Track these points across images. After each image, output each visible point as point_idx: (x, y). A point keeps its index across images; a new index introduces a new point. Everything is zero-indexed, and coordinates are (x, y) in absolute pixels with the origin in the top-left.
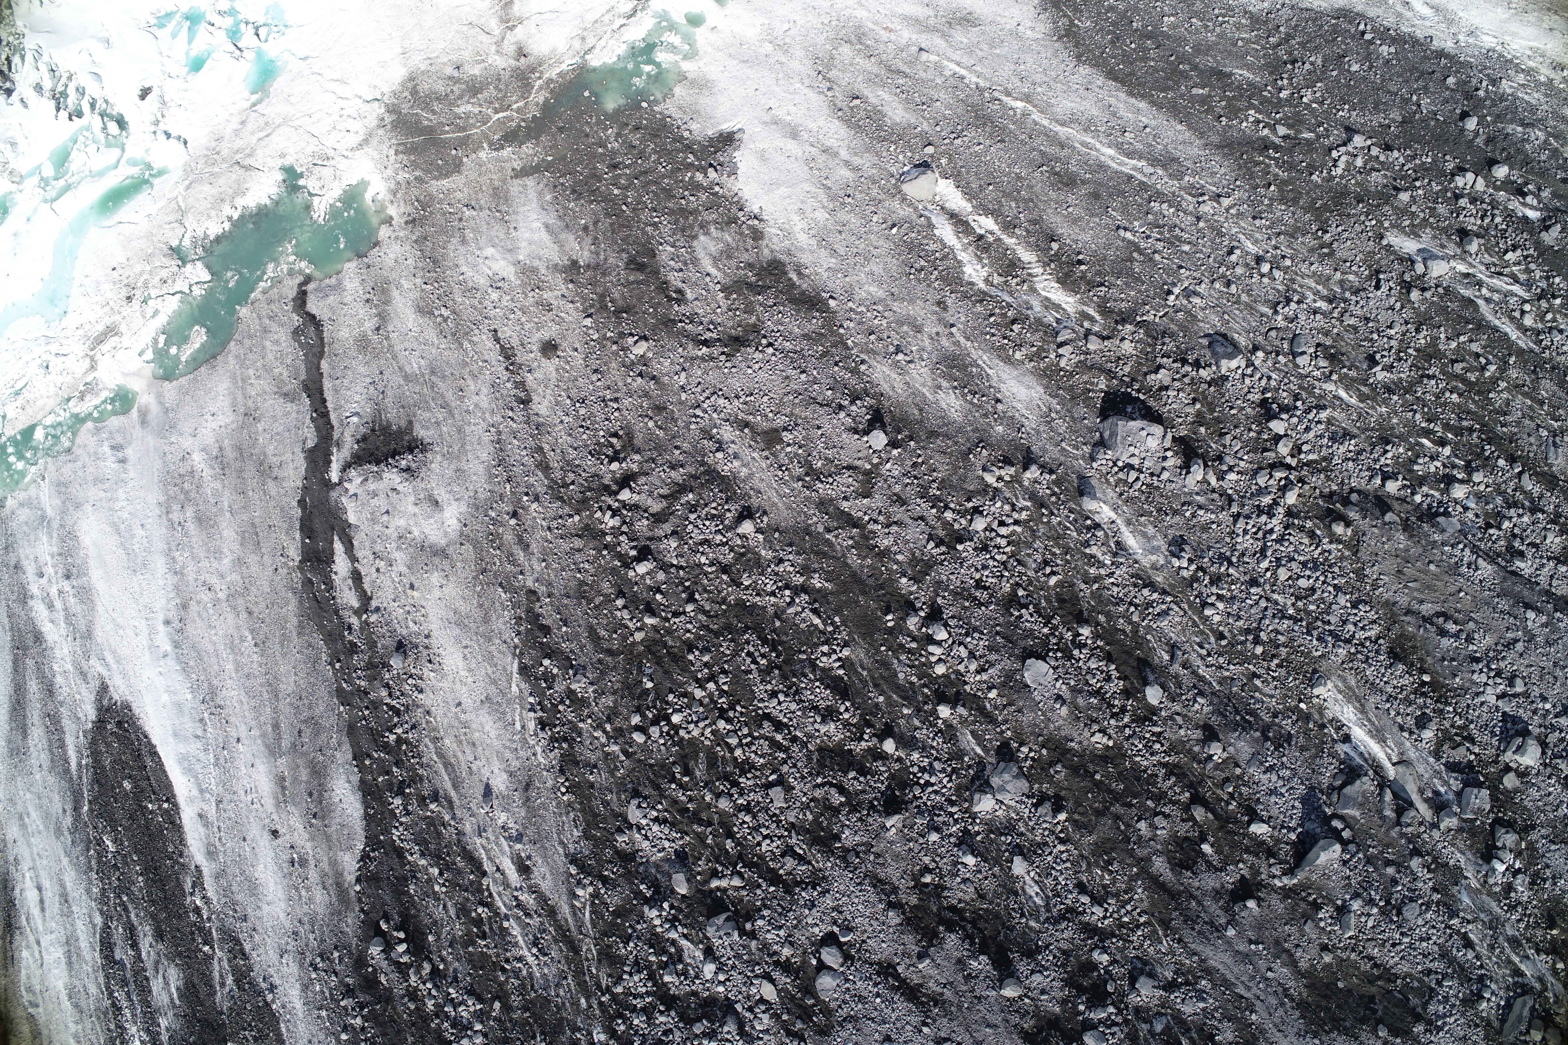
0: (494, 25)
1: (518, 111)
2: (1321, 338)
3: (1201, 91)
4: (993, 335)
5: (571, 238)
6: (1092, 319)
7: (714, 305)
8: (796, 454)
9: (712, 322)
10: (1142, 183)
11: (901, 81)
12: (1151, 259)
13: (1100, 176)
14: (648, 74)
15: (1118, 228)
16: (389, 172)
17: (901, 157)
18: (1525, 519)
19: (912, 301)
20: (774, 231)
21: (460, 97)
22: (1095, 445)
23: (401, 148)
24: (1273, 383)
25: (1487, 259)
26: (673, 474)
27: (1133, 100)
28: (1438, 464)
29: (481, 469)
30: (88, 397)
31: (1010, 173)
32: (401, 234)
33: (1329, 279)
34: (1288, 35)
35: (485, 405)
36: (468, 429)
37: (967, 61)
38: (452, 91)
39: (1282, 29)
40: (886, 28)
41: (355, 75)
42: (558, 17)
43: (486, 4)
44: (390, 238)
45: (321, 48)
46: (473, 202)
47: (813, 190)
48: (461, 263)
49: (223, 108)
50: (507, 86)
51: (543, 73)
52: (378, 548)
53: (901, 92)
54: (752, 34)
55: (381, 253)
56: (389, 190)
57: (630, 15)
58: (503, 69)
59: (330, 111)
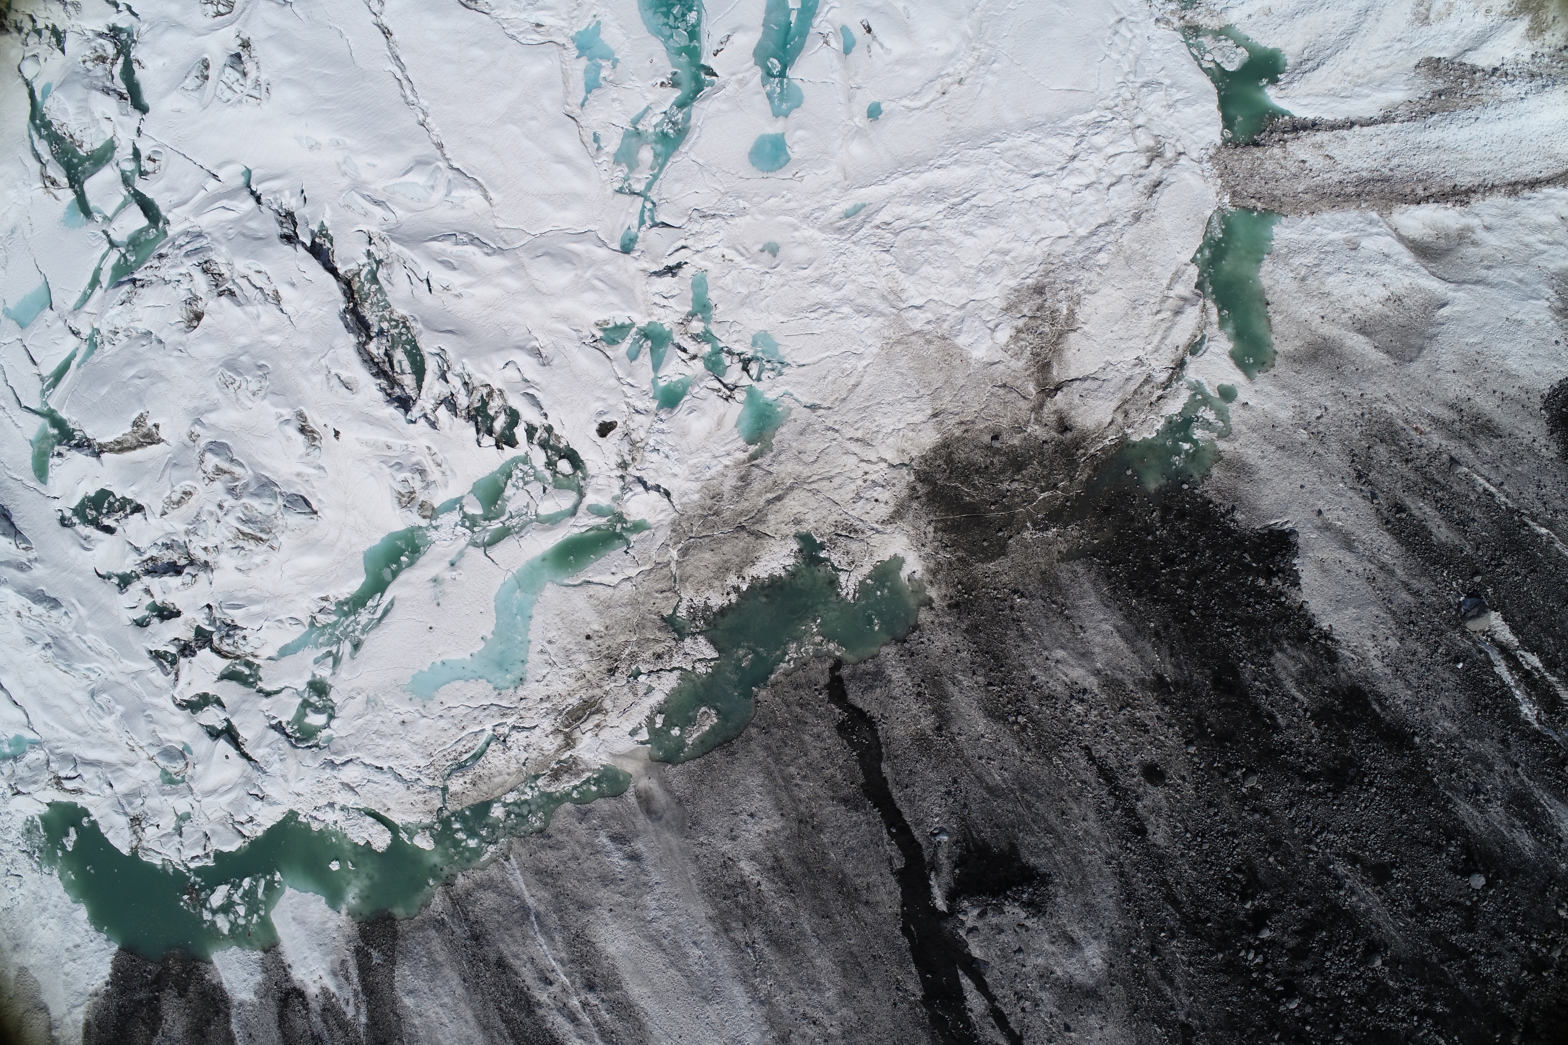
0: (1031, 388)
1: (1064, 489)
4: (1549, 775)
5: (1149, 646)
7: (1307, 734)
8: (1406, 890)
9: (1308, 753)
11: (1439, 494)
14: (1187, 451)
16: (928, 550)
17: (1454, 583)
19: (1481, 739)
20: (1347, 653)
21: (1002, 471)
23: (940, 525)
26: (1302, 911)
29: (1111, 904)
30: (566, 777)
32: (947, 620)
35: (1096, 832)
36: (1084, 859)
37: (1495, 477)
38: (992, 463)
40: (1416, 429)
41: (880, 436)
42: (1100, 387)
43: (1021, 364)
44: (933, 622)
45: (833, 398)
46: (1021, 588)
47: (1383, 615)
48: (1029, 663)
49: (715, 457)
50: (1051, 462)
51: (1087, 449)
52: (1019, 987)
53: (1441, 506)
54: (1284, 415)
55: (924, 640)
56: (928, 570)
57: (1166, 385)
58: (1045, 442)
59: (853, 476)
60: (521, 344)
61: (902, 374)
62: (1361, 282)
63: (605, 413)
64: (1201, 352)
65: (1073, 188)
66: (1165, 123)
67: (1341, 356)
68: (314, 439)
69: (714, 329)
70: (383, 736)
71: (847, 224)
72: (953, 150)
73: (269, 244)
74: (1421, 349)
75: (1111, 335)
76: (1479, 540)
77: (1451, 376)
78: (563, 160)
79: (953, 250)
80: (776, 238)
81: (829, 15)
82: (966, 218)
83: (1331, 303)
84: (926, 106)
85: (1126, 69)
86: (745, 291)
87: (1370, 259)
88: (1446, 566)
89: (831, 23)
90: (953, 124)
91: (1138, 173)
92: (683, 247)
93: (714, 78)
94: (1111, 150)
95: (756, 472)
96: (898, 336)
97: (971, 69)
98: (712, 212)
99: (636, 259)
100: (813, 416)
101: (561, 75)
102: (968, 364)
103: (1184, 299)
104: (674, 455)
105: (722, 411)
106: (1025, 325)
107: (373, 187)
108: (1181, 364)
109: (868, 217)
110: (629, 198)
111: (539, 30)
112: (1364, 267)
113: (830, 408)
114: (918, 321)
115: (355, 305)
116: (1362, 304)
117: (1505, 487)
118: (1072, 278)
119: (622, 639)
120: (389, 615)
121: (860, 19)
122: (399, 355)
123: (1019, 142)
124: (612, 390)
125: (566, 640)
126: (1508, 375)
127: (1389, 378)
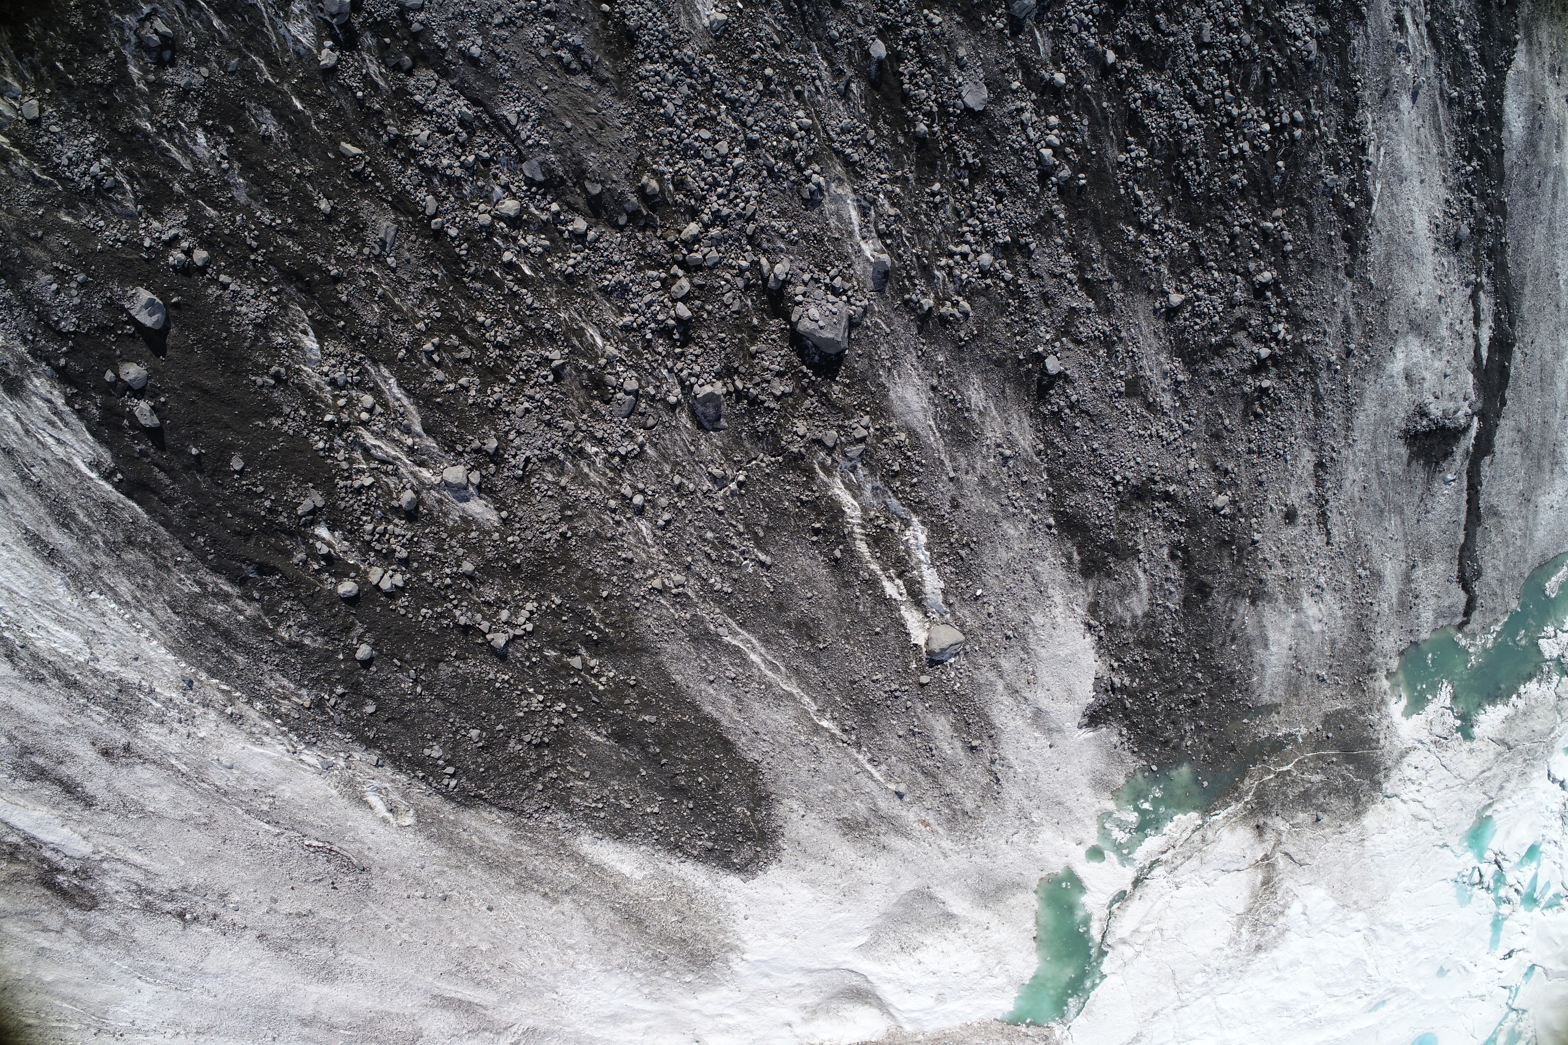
0: (1281, 862)
1: (1269, 772)
2: (603, 409)
3: (647, 718)
4: (917, 463)
5: (1249, 630)
6: (823, 465)
7: (1148, 537)
8: (1116, 366)
9: (1155, 519)
10: (732, 617)
11: (928, 763)
12: (747, 526)
13: (771, 630)
14: (1146, 800)
15: (768, 568)
16: (1385, 724)
17: (953, 674)
18: (445, 162)
19: (981, 512)
20: (1079, 610)
21: (1318, 791)
22: (858, 325)
23: (1374, 746)
24: (670, 364)
25: (392, 482)
26: (1221, 366)
27: (716, 715)
28: (522, 242)
29: (1368, 404)
31: (855, 645)
32: (1380, 660)
33: (573, 479)
34: (536, 780)
35: (1351, 468)
36: (1368, 447)
37: (862, 779)
38: (1325, 797)
39: (540, 787)
40: (927, 825)
42: (1224, 864)
43: (1286, 885)
44: (1390, 658)
45: (1430, 854)
46: (1317, 685)
47: (1038, 648)
48: (1340, 621)
49: (1515, 804)
50: (1277, 798)
51: (1244, 808)
52: (1458, 343)
53: (931, 751)
54: (1047, 834)
55: (1399, 644)
56: (1386, 705)
57: (1156, 864)
58: (1278, 815)
59: (1429, 789)
62: (944, 965)
64: (1115, 895)
65: (1206, 1036)
67: (976, 890)
74: (897, 904)
75: (1203, 910)
77: (877, 879)
80: (1438, 982)
83: (977, 943)
87: (928, 987)
88: (954, 692)
92: (1499, 972)
96: (1375, 906)
102: (1328, 883)
103: (1124, 943)
104: (1542, 809)
105: (1504, 842)
106: (1277, 919)
108: (1137, 882)
112: (937, 981)
113: (1434, 846)
114: (1359, 919)
116: (944, 943)
117: (855, 770)
118: (1230, 961)
126: (813, 883)
127: (939, 875)
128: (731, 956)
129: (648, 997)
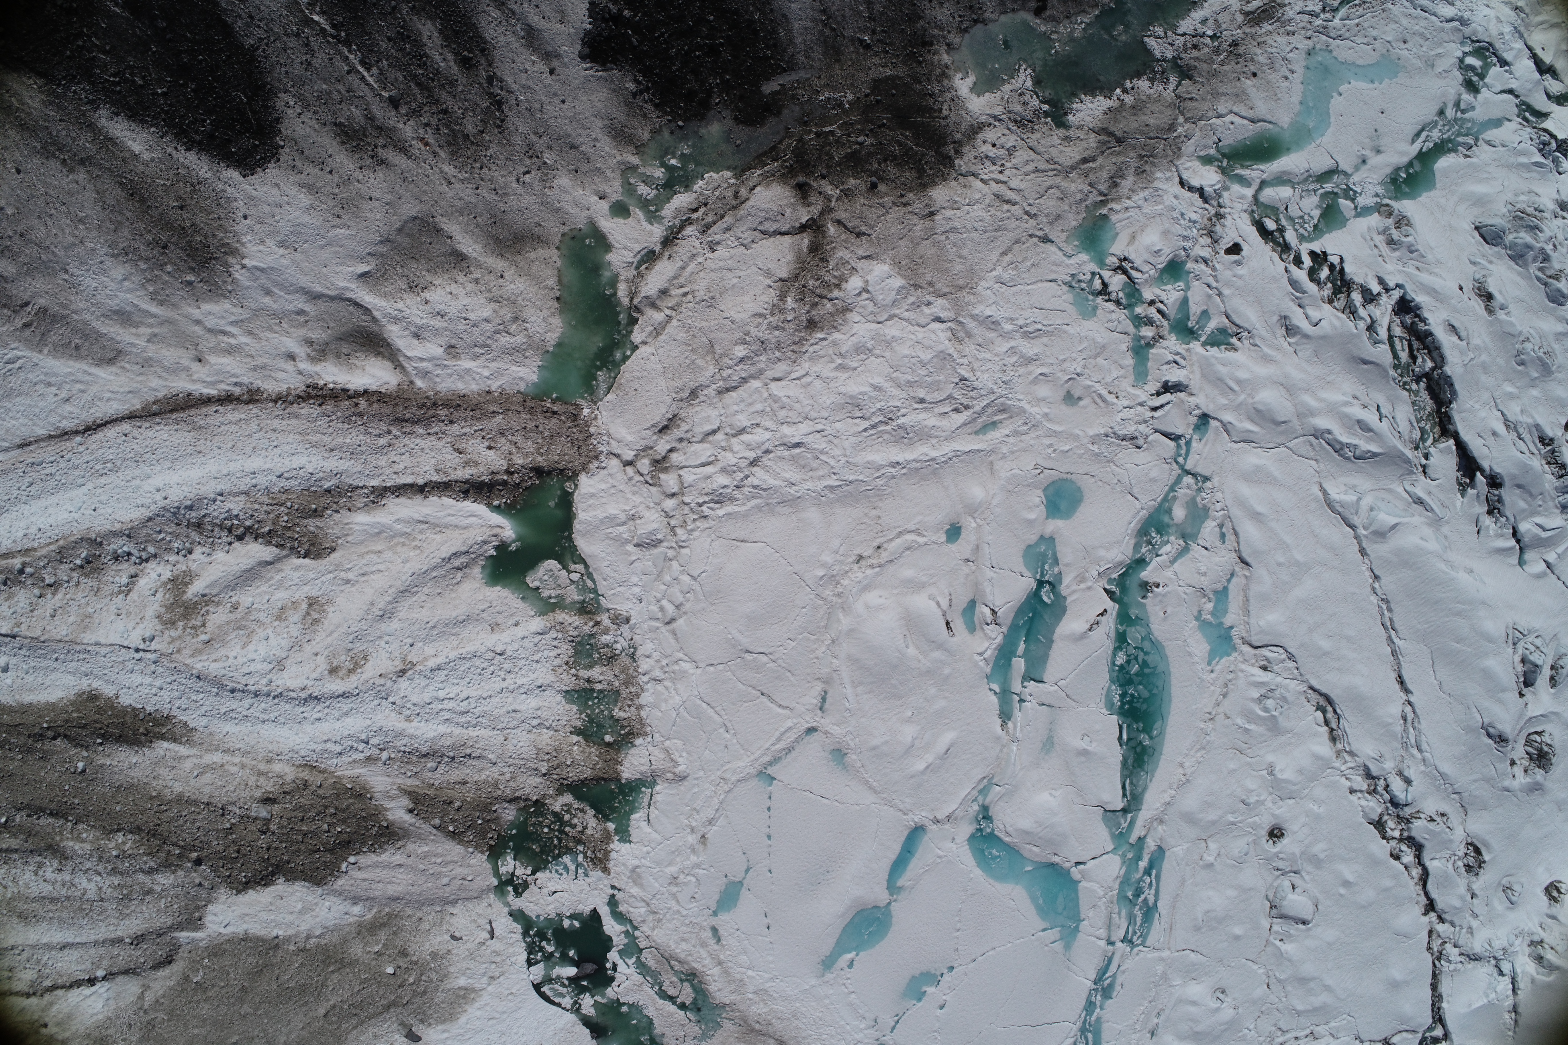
0: (832, 230)
1: (810, 132)
11: (421, 72)
16: (948, 95)
21: (870, 155)
23: (936, 115)
32: (936, 32)
37: (355, 81)
38: (880, 164)
39: (69, 53)
40: (427, 144)
41: (987, 201)
42: (761, 223)
43: (840, 254)
44: (949, 32)
45: (1027, 245)
46: (861, 50)
49: (1139, 207)
50: (820, 158)
51: (782, 166)
53: (422, 58)
54: (563, 181)
55: (958, 19)
56: (949, 78)
57: (688, 222)
58: (823, 177)
59: (1014, 171)
60: (1305, 341)
61: (960, 257)
62: (453, 308)
63: (1235, 262)
64: (643, 253)
65: (759, 430)
66: (642, 499)
67: (489, 235)
68: (1479, 289)
69: (1131, 329)
70: (1422, 35)
71: (996, 415)
72: (880, 482)
73: (1513, 477)
74: (400, 230)
75: (741, 274)
76: (389, 17)
77: (375, 194)
78: (1256, 517)
79: (894, 375)
80: (1065, 410)
81: (986, 644)
82: (878, 406)
83: (490, 291)
84: (900, 534)
85: (675, 564)
86: (1100, 360)
87: (437, 332)
89: (986, 635)
90: (874, 513)
91: (685, 444)
92: (1155, 409)
93: (1108, 587)
94: (709, 469)
95: (1103, 187)
96: (959, 294)
97: (847, 572)
98: (1124, 443)
99: (1197, 407)
100: (1047, 229)
101: (1250, 609)
102: (893, 259)
103: (654, 306)
104: (1176, 215)
105: (1131, 249)
106: (831, 291)
107: (1423, 519)
108: (668, 241)
109: (974, 420)
110: (1199, 470)
111: (1265, 663)
112: (445, 325)
113: (1031, 236)
114: (940, 307)
115: (1438, 411)
116: (454, 286)
117: (346, 68)
118: (776, 333)
119: (1227, 68)
120: (1416, 131)
121: (955, 639)
122: (1404, 356)
123: (809, 485)
124: (1228, 284)
125: (1274, 77)
126: (311, 189)
127: (443, 203)
128: (231, 260)
129: (154, 297)
